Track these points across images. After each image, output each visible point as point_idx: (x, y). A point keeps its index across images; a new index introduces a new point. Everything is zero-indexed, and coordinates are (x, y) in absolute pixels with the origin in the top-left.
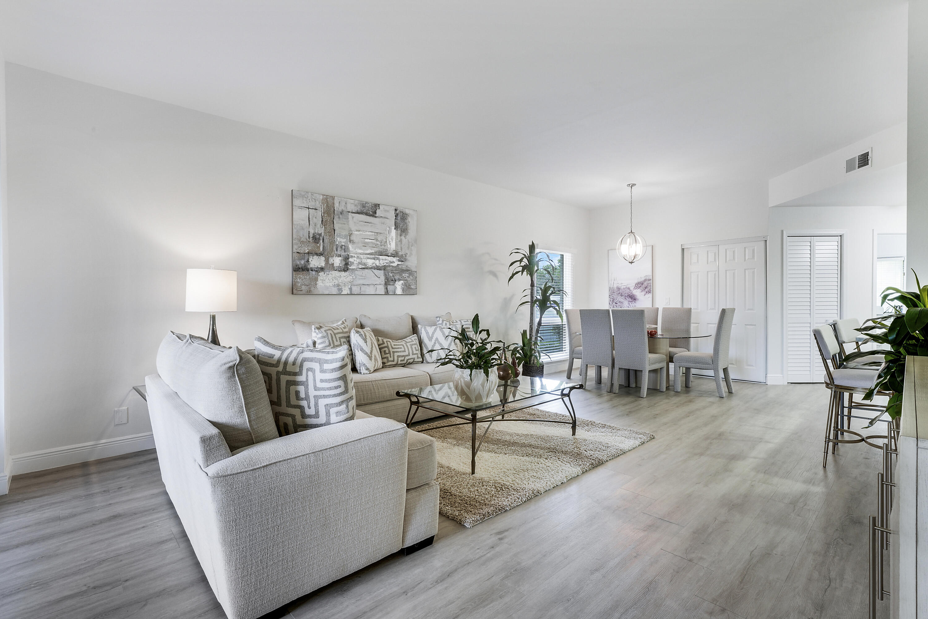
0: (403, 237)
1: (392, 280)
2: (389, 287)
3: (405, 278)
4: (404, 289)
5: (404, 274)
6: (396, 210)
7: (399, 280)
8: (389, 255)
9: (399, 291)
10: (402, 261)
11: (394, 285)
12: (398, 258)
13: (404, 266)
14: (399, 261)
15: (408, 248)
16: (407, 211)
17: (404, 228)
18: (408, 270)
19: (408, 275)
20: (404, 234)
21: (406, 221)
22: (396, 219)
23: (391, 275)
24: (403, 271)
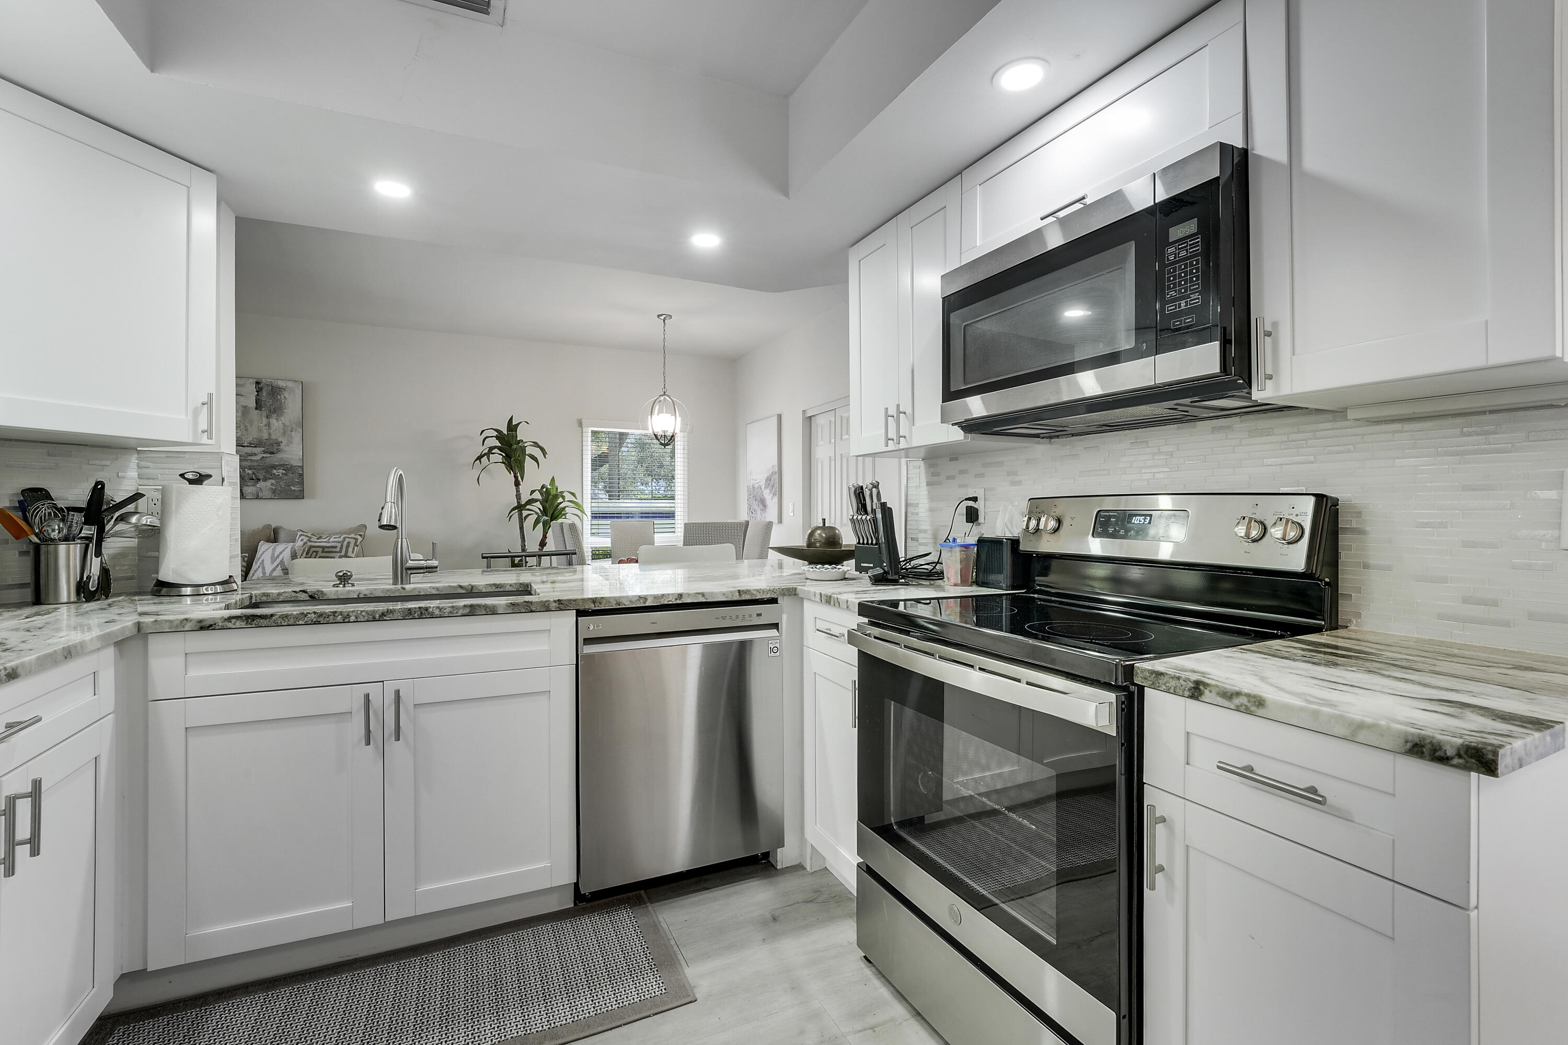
0: (273, 421)
1: (253, 479)
2: (245, 488)
3: (279, 475)
4: (277, 491)
5: (275, 471)
6: (257, 383)
7: (265, 480)
8: (245, 444)
9: (267, 493)
10: (272, 453)
11: (254, 485)
12: (263, 449)
13: (275, 459)
14: (265, 452)
15: (284, 433)
16: (281, 384)
17: (275, 407)
18: (283, 465)
19: (284, 472)
20: (275, 415)
21: (279, 397)
22: (258, 395)
23: (250, 472)
24: (274, 467)
